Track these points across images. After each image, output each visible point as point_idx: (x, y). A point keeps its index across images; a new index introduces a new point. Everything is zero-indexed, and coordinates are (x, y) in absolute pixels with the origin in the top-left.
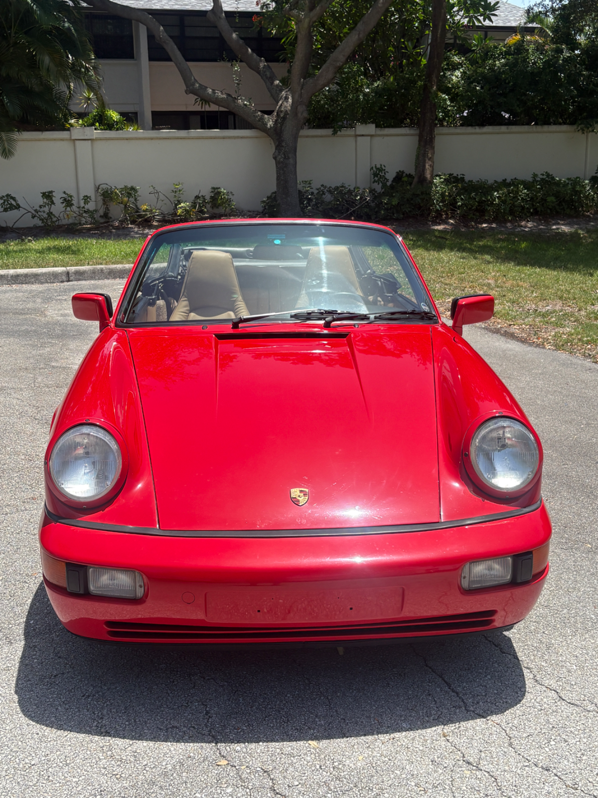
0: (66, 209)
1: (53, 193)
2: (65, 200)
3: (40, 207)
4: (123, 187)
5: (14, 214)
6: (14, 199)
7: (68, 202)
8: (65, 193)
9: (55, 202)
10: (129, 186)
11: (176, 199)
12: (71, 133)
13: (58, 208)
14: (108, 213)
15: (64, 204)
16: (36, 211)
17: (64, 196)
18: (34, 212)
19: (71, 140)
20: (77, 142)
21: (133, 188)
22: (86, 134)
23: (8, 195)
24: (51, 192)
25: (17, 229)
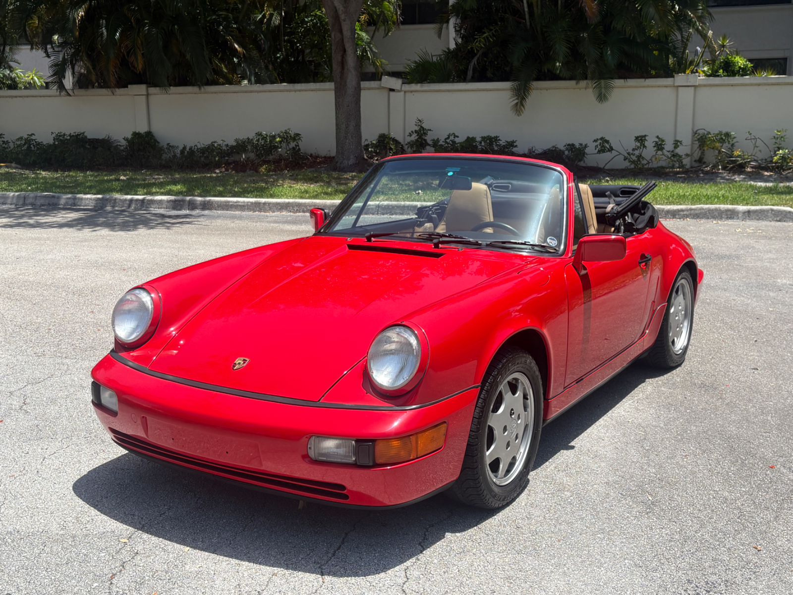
0: (657, 152)
1: (647, 138)
2: (656, 143)
3: (634, 150)
4: (717, 132)
5: (607, 156)
6: (607, 142)
7: (659, 146)
8: (658, 137)
9: (646, 144)
10: (724, 132)
11: (777, 145)
12: (674, 80)
13: (649, 151)
14: (703, 158)
15: (655, 148)
16: (628, 154)
17: (657, 140)
18: (626, 155)
19: (674, 86)
20: (680, 89)
21: (727, 135)
22: (689, 80)
23: (602, 139)
24: (645, 136)
25: (609, 170)
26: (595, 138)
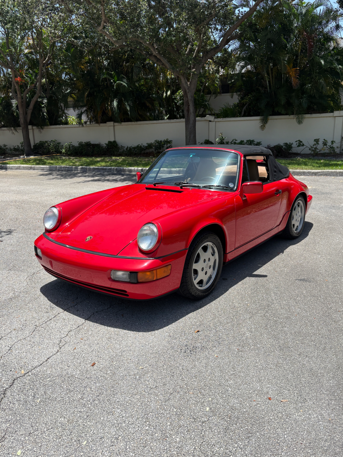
0: (324, 146)
1: (319, 140)
2: (324, 142)
3: (313, 145)
5: (301, 148)
6: (301, 142)
7: (325, 144)
9: (319, 143)
12: (334, 114)
13: (320, 146)
15: (323, 144)
16: (311, 147)
18: (310, 148)
19: (334, 116)
20: (336, 117)
22: (340, 114)
23: (299, 140)
24: (319, 139)
25: (302, 154)
26: (296, 140)
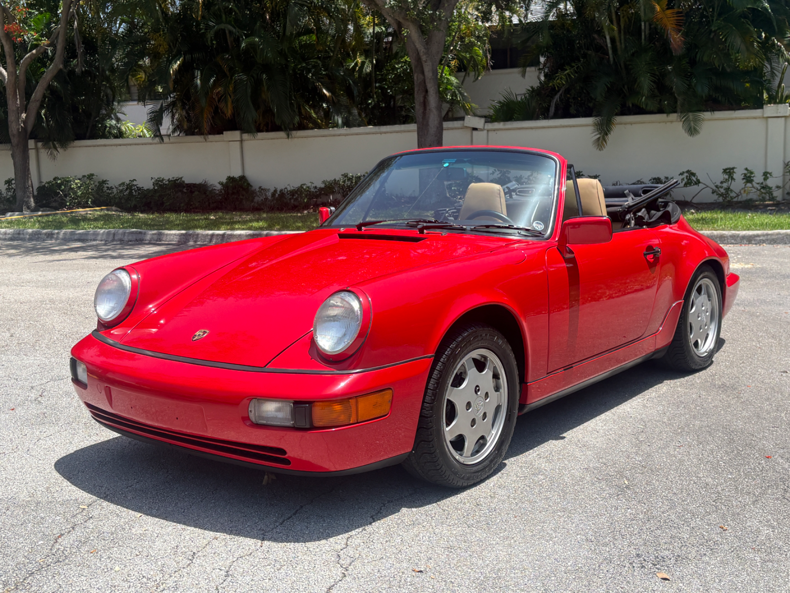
0: (746, 185)
1: (735, 170)
2: (745, 175)
3: (722, 183)
5: (694, 189)
6: (694, 174)
7: (748, 178)
9: (734, 177)
12: (763, 111)
13: (738, 184)
15: (744, 181)
16: (717, 186)
17: (746, 172)
18: (715, 188)
19: (763, 117)
20: (770, 120)
22: (779, 111)
23: (688, 171)
24: (733, 168)
25: (695, 204)
26: (681, 171)
